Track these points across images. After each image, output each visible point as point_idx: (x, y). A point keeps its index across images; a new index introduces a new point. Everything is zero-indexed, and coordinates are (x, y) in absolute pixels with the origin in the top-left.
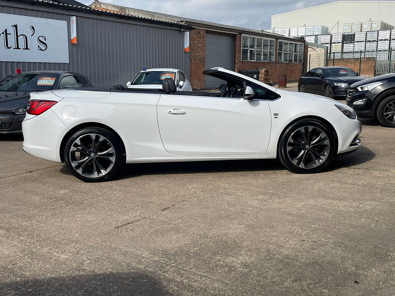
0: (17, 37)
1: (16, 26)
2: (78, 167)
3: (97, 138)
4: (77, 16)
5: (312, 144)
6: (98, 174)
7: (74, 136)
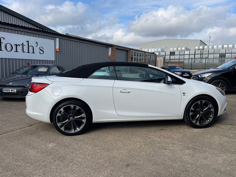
0: (29, 47)
1: (28, 41)
2: (61, 126)
3: (75, 107)
4: (59, 38)
5: (204, 111)
6: (74, 130)
7: (60, 106)
